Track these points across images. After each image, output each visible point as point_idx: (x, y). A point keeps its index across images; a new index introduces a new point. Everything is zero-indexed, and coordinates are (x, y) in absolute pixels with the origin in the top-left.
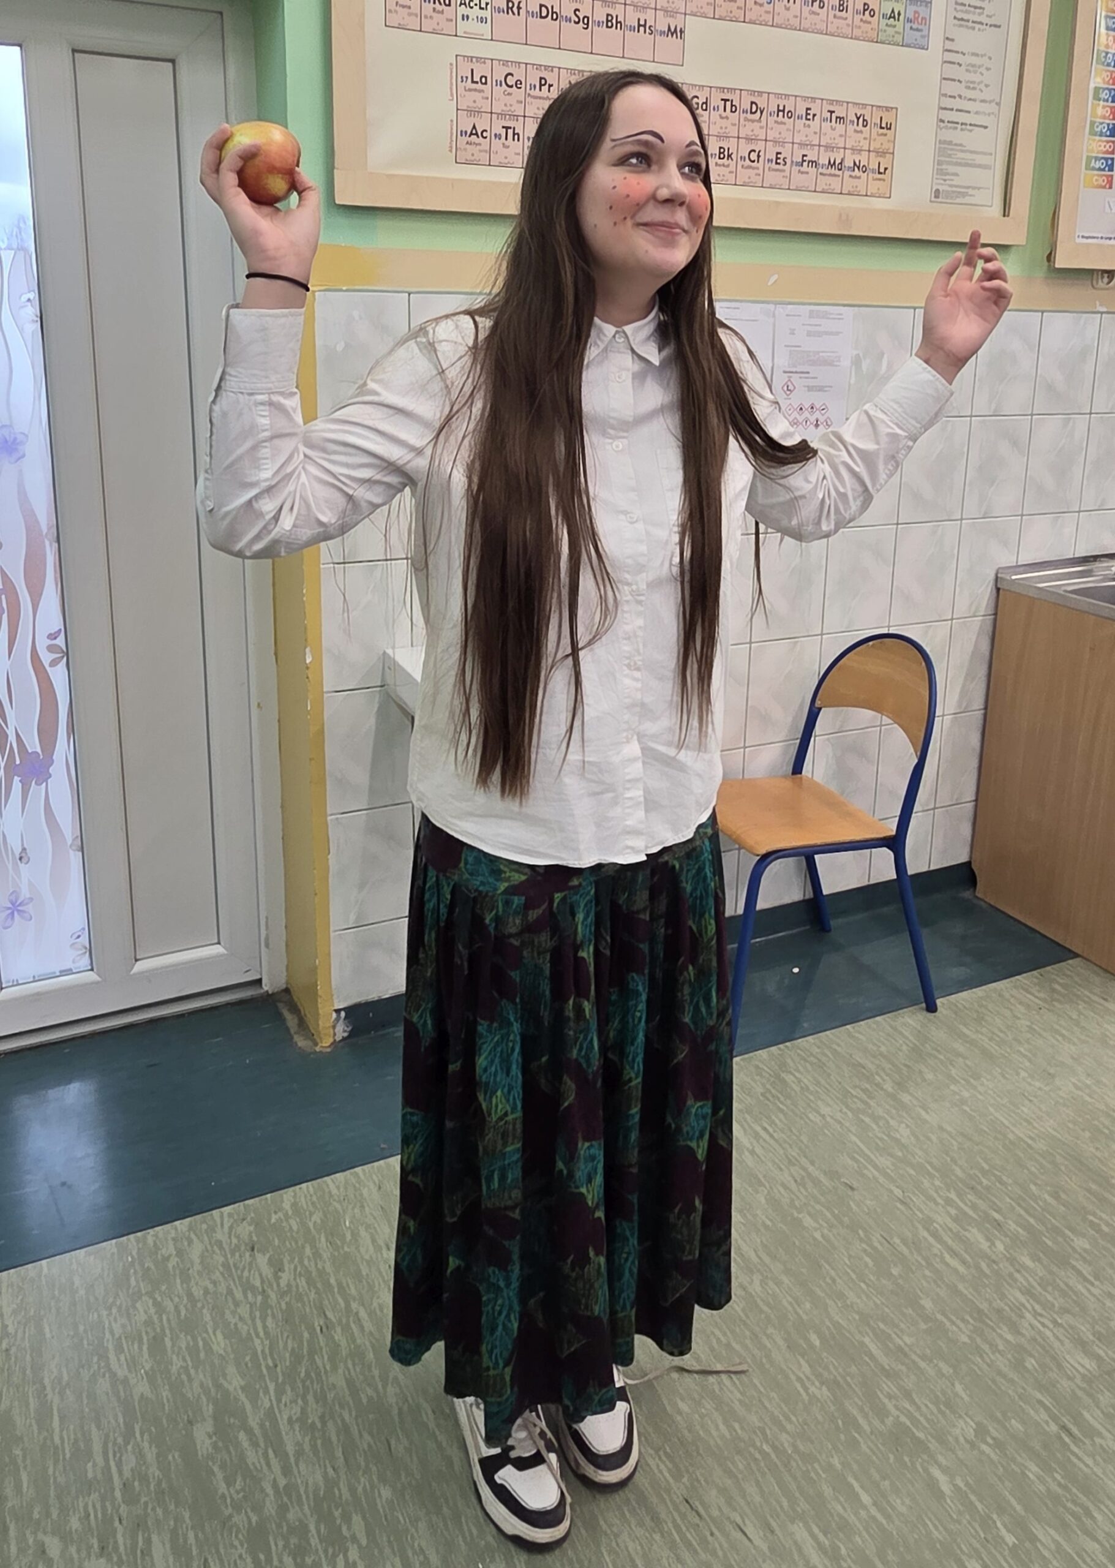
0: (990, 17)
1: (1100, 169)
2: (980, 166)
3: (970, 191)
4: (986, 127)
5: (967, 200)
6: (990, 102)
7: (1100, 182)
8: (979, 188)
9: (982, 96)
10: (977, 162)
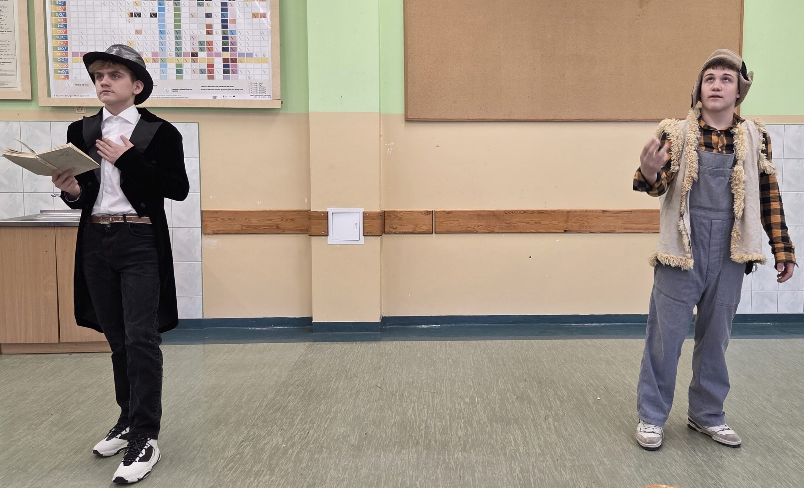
0: (7, 29)
1: (62, 73)
2: (9, 75)
3: (6, 83)
4: (10, 63)
5: (4, 86)
6: (11, 55)
7: (63, 77)
8: (10, 82)
9: (7, 53)
10: (8, 74)
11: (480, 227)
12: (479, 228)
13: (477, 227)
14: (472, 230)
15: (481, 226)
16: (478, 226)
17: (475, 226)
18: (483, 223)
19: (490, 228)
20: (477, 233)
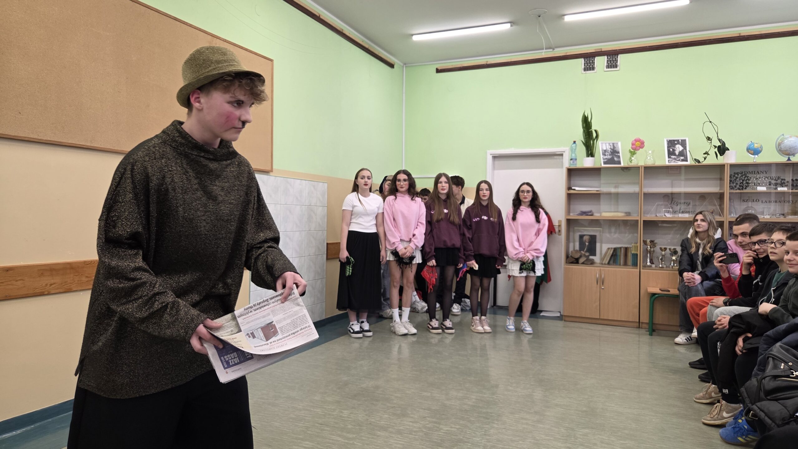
11: (53, 286)
12: (51, 287)
13: (49, 286)
14: (44, 291)
15: (54, 284)
16: (51, 285)
17: (46, 285)
18: (57, 280)
19: (66, 286)
20: (49, 294)
